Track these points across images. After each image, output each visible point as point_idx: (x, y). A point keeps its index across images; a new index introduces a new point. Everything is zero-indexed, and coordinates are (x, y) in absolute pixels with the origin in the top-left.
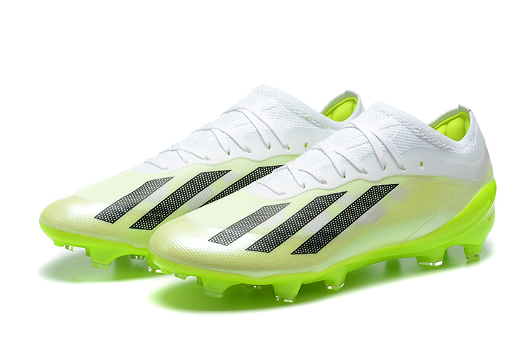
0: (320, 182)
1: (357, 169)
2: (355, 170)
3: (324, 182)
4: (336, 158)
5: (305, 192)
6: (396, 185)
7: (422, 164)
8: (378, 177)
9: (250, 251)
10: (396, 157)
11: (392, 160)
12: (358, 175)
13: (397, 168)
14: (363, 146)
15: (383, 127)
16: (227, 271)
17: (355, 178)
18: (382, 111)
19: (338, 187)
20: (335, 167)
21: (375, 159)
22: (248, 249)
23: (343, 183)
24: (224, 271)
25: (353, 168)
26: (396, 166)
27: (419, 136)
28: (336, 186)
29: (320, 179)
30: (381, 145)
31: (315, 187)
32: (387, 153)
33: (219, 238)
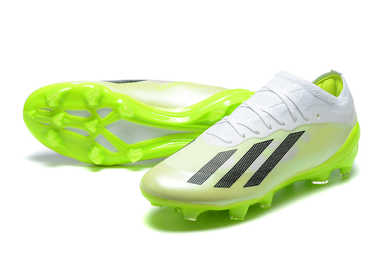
0: (255, 133)
1: (278, 122)
2: (277, 123)
3: (257, 133)
4: (263, 115)
5: (245, 141)
6: (304, 132)
7: (318, 116)
8: (292, 127)
9: (217, 188)
10: (302, 112)
11: (300, 114)
12: (280, 127)
13: (304, 120)
14: (280, 105)
15: (292, 91)
16: (203, 203)
17: (278, 129)
18: (288, 79)
19: (268, 136)
20: (263, 122)
21: (289, 114)
22: (215, 186)
23: (271, 133)
24: (200, 203)
25: (275, 122)
26: (302, 118)
27: (316, 96)
28: (266, 136)
29: (254, 130)
30: (292, 104)
31: (252, 137)
32: (297, 109)
33: (194, 180)
